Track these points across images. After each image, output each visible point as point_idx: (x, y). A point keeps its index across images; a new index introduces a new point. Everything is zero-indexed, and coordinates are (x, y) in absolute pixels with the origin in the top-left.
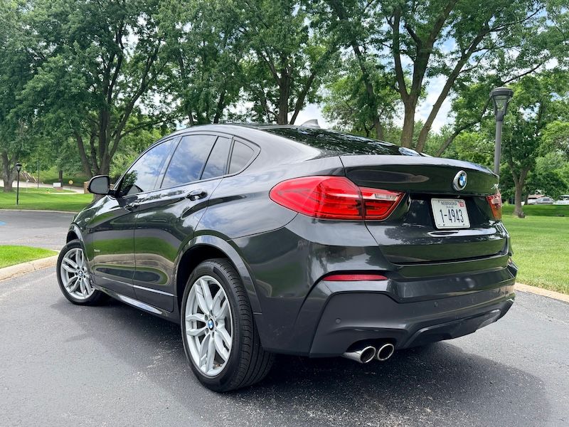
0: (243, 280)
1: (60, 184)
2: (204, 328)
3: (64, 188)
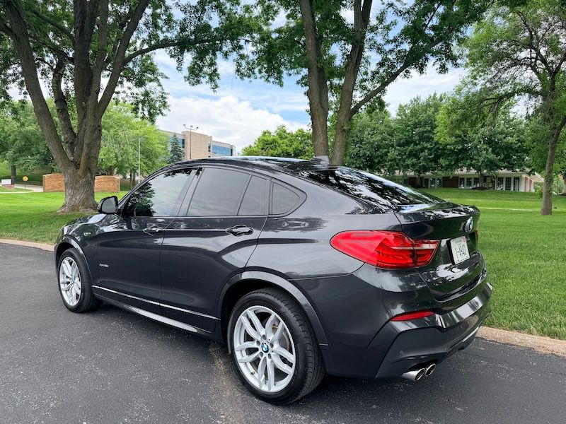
0: (304, 307)
1: (10, 180)
2: (258, 353)
3: (16, 186)
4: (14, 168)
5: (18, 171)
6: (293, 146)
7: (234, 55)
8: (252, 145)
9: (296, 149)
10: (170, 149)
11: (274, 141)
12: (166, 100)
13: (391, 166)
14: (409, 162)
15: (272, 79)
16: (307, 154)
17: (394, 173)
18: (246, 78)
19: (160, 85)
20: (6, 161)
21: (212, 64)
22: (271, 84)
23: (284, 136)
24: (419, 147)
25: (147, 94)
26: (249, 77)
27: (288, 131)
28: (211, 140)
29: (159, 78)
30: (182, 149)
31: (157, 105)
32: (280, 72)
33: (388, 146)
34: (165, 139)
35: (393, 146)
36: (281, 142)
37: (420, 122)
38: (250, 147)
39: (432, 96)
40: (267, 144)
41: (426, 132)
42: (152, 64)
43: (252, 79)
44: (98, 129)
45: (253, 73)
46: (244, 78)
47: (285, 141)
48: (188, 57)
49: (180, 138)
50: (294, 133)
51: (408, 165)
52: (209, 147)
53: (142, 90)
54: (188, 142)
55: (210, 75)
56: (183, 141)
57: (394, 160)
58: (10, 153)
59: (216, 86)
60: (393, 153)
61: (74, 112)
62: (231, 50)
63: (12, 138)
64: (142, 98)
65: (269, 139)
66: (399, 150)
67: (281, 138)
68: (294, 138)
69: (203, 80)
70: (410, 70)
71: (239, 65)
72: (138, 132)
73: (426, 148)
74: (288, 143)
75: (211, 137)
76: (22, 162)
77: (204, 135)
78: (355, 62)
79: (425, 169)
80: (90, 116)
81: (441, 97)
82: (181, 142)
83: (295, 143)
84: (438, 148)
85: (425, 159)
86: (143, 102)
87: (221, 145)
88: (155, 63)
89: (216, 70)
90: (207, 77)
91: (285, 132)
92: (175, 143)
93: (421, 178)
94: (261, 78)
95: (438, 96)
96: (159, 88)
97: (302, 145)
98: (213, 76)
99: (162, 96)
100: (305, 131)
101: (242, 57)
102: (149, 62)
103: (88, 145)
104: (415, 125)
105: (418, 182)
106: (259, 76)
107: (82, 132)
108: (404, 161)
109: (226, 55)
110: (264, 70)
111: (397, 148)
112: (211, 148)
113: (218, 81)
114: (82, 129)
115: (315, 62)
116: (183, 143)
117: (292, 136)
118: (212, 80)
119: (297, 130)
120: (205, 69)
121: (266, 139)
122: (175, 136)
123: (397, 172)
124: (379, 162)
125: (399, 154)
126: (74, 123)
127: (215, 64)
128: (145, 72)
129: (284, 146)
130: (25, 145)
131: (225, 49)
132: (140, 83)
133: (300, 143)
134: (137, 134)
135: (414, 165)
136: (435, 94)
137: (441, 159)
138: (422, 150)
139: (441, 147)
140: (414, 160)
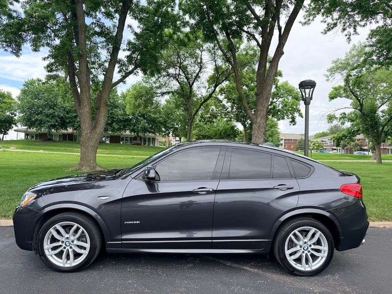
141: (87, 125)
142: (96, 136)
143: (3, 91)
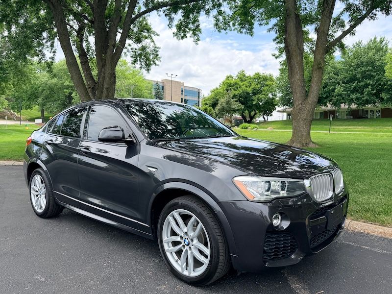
4: (43, 112)
5: (46, 114)
6: (252, 87)
7: (215, 12)
8: (218, 87)
9: (254, 89)
10: (154, 94)
11: (236, 83)
12: (158, 53)
13: (337, 100)
14: (354, 96)
15: (244, 31)
16: (263, 93)
17: (340, 106)
18: (223, 31)
19: (153, 41)
20: (37, 106)
21: (195, 21)
22: (244, 34)
23: (244, 79)
24: (362, 83)
25: (143, 49)
26: (225, 29)
27: (247, 75)
28: (183, 85)
29: (152, 35)
30: (162, 93)
31: (151, 57)
32: (251, 24)
33: (335, 84)
34: (150, 85)
35: (339, 83)
36: (241, 84)
37: (362, 63)
38: (217, 89)
39: (373, 39)
40: (230, 86)
41: (367, 71)
42: (146, 24)
43: (228, 31)
44: (113, 76)
45: (229, 26)
46: (222, 31)
47: (245, 83)
48: (178, 16)
49: (161, 85)
50: (252, 76)
51: (352, 99)
52: (182, 91)
53: (140, 45)
54: (166, 87)
55: (194, 30)
56: (163, 87)
57: (340, 95)
58: (40, 100)
59: (198, 40)
60: (339, 89)
61: (93, 64)
62: (211, 8)
63: (40, 89)
64: (139, 52)
65: (232, 82)
66: (344, 87)
67: (242, 81)
68: (252, 80)
69: (188, 35)
70: (377, 13)
71: (218, 20)
72: (130, 81)
73: (369, 84)
74: (248, 84)
75: (183, 83)
76: (48, 107)
77: (178, 82)
78: (330, 7)
79: (367, 102)
80: (108, 65)
81: (381, 40)
82: (161, 87)
83: (253, 84)
84: (380, 84)
85: (368, 94)
86: (140, 55)
87: (191, 89)
88: (149, 23)
89: (198, 26)
90: (191, 32)
91: (244, 75)
92: (157, 89)
93: (363, 110)
94: (234, 30)
95: (378, 40)
96: (152, 44)
97: (259, 86)
98: (196, 31)
99: (155, 50)
100: (261, 74)
101: (220, 13)
102: (145, 23)
103: (107, 88)
104: (358, 66)
105: (360, 113)
106: (233, 28)
107: (101, 79)
108: (349, 96)
109: (208, 13)
110: (237, 24)
111: (343, 85)
112: (184, 91)
113: (200, 35)
114: (102, 76)
115: (293, 10)
116: (163, 89)
117: (250, 79)
118: (195, 34)
119: (254, 74)
120: (191, 26)
121: (229, 82)
122: (157, 83)
123: (343, 105)
124: (327, 97)
125: (344, 90)
126: (95, 73)
127: (198, 21)
128: (142, 31)
129: (244, 87)
130: (50, 94)
131: (207, 7)
132: (138, 41)
133: (258, 84)
134: (130, 83)
135: (357, 99)
136: (375, 38)
137: (383, 94)
138: (367, 86)
139: (382, 83)
140: (359, 95)
141: (299, 95)
142: (308, 107)
143: (266, 74)
